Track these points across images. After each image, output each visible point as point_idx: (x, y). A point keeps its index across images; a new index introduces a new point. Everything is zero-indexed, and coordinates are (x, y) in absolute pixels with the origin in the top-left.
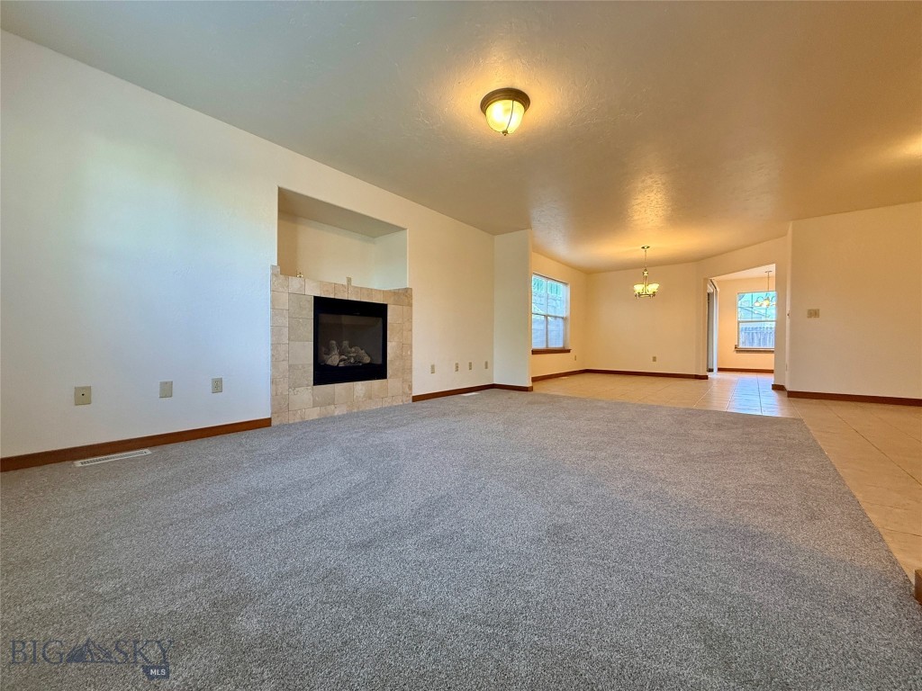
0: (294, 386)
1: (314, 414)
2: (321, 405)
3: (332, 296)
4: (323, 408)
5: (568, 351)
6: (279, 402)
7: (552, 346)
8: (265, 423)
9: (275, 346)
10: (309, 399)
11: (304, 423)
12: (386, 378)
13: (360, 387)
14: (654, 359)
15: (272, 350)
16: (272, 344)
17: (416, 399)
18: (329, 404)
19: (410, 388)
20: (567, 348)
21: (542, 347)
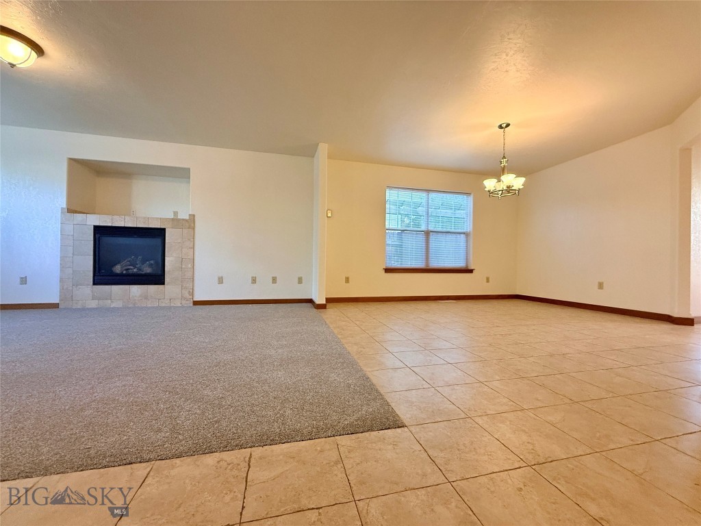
0: (76, 284)
1: (93, 304)
2: (99, 299)
3: (110, 225)
4: (101, 302)
5: (471, 271)
6: (66, 293)
7: (434, 264)
8: (56, 306)
9: (62, 258)
10: (89, 294)
11: (84, 309)
12: (163, 284)
13: (136, 290)
14: (601, 286)
15: (61, 261)
16: (61, 257)
17: (196, 303)
18: (107, 299)
19: (192, 294)
20: (471, 267)
21: (421, 265)
